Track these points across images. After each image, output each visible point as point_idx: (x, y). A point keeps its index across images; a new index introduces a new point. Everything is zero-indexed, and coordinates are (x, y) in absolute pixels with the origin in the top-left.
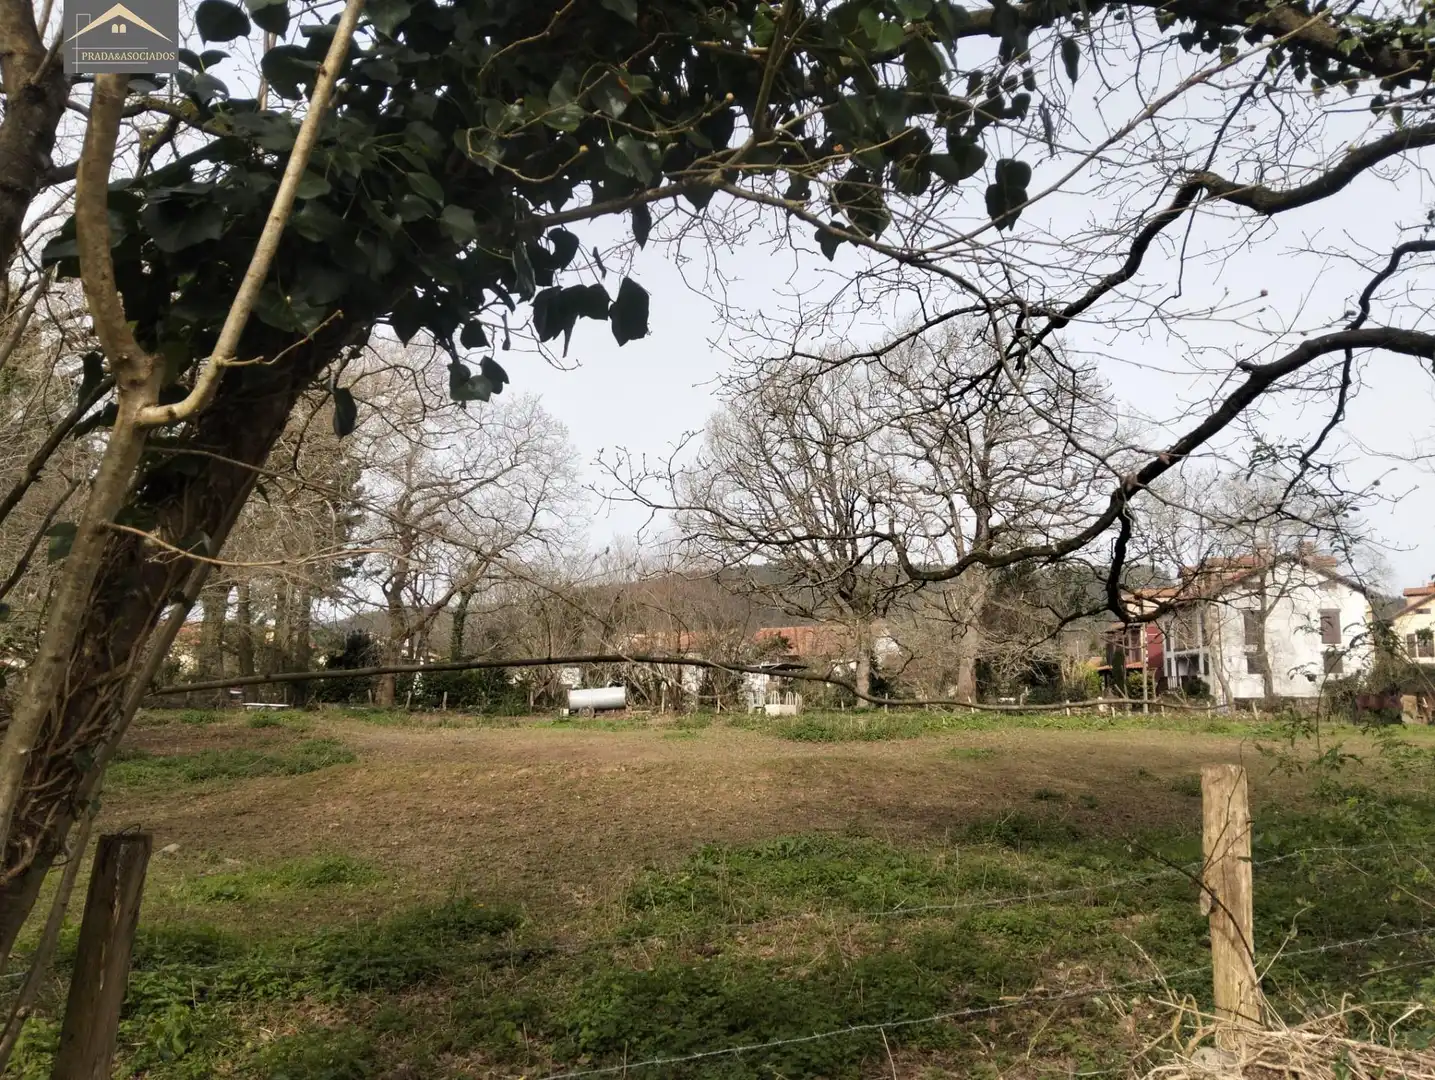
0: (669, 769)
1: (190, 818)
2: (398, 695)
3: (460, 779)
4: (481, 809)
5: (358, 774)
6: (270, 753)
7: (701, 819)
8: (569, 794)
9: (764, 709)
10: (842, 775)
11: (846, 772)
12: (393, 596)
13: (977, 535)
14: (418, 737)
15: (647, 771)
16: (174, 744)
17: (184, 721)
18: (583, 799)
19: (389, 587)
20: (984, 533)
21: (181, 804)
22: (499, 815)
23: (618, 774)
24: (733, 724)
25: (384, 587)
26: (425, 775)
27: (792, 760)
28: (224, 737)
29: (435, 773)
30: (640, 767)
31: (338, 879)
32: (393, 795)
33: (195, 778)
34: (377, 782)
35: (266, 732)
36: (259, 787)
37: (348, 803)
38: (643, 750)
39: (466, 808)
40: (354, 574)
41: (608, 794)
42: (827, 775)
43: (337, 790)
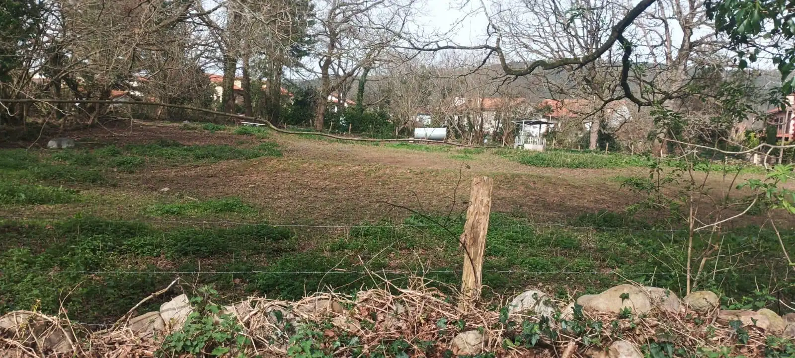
0: (433, 174)
1: (185, 176)
2: (326, 124)
3: (322, 168)
4: (328, 185)
5: (272, 162)
6: (240, 148)
7: (440, 201)
8: (377, 182)
9: (523, 147)
10: (532, 185)
11: (535, 183)
12: (325, 68)
13: (683, 46)
14: (321, 146)
15: (421, 173)
16: (196, 140)
17: (204, 129)
18: (383, 185)
19: (322, 63)
20: (687, 45)
21: (185, 170)
22: (337, 189)
23: (406, 174)
24: (497, 153)
25: (320, 63)
26: (305, 165)
27: (505, 175)
28: (222, 138)
29: (310, 164)
30: (418, 171)
31: (231, 210)
32: (286, 174)
33: (198, 157)
34: (281, 166)
35: (244, 137)
36: (224, 165)
37: (264, 176)
38: (436, 163)
39: (321, 183)
40: (308, 55)
41: (397, 183)
42: (523, 184)
43: (260, 168)
